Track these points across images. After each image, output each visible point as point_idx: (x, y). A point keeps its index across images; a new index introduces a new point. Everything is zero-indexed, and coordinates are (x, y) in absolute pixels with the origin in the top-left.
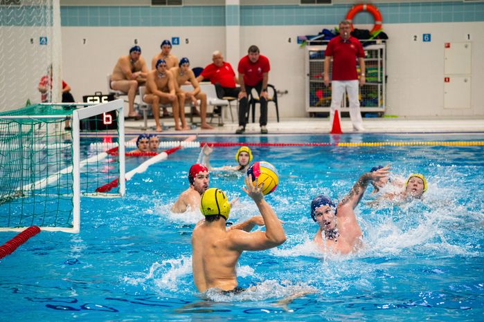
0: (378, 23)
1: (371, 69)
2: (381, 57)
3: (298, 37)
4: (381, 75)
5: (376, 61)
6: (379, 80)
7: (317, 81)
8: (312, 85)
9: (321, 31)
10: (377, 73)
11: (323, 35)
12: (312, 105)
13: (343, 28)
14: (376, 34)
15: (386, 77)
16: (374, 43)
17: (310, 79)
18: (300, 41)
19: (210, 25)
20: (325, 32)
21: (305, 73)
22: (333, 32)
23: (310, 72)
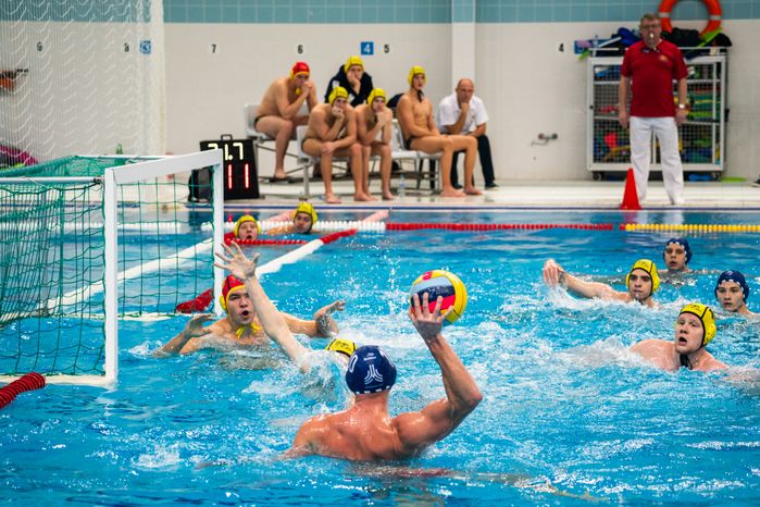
0: (715, 18)
1: (701, 98)
2: (719, 77)
3: (576, 42)
4: (718, 109)
5: (709, 84)
6: (714, 117)
7: (606, 118)
8: (598, 125)
9: (616, 32)
10: (710, 105)
11: (619, 39)
12: (597, 159)
13: (647, 27)
14: (710, 37)
15: (727, 112)
16: (707, 52)
17: (595, 115)
18: (580, 48)
19: (426, 21)
20: (623, 32)
21: (586, 104)
22: (636, 33)
23: (596, 103)
